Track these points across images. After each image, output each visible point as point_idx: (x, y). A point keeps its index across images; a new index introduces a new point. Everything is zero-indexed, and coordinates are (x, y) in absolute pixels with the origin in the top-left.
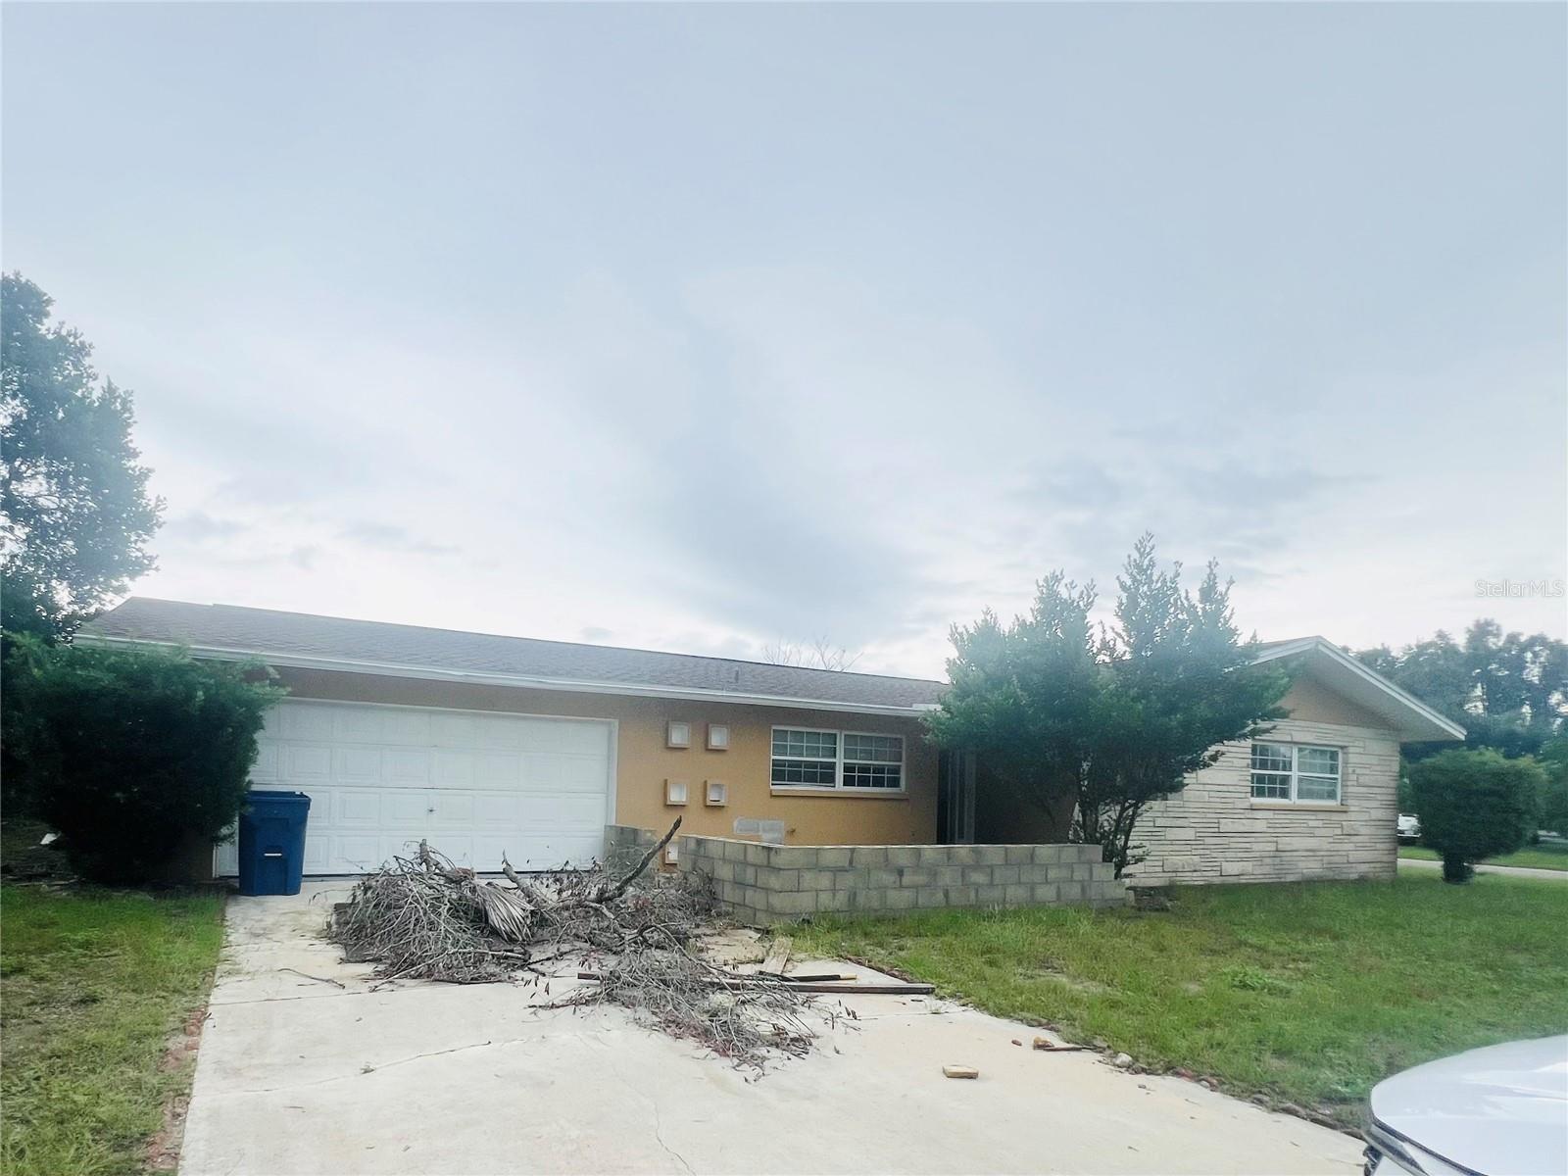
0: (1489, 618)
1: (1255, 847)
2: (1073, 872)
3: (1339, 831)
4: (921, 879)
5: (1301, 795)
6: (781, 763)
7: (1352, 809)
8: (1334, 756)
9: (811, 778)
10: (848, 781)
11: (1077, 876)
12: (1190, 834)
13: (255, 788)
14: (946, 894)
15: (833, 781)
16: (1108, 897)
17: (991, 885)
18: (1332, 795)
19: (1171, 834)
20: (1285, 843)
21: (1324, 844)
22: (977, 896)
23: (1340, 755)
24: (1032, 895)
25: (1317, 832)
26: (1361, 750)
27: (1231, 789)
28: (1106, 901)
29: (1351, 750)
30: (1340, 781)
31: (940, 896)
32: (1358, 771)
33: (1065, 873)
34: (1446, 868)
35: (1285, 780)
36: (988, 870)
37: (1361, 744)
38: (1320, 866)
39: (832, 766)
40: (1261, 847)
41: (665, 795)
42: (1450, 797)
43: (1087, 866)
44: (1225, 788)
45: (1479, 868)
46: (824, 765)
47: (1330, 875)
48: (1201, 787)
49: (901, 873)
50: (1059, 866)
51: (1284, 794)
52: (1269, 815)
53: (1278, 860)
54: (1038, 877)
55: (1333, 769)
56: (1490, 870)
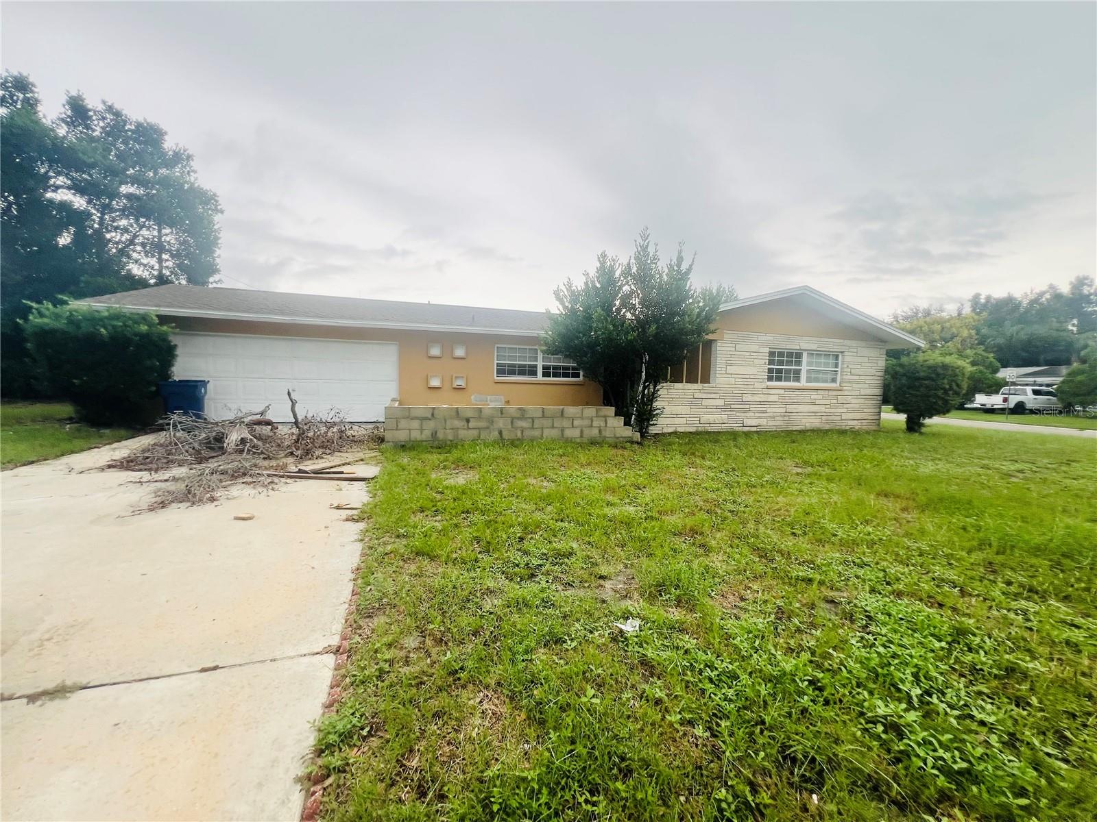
0: (1086, 274)
1: (769, 410)
2: (592, 421)
3: (835, 401)
4: (482, 424)
5: (809, 380)
6: (503, 365)
7: (845, 388)
8: (837, 357)
9: (522, 373)
10: (544, 375)
11: (595, 424)
12: (721, 402)
13: (177, 379)
14: (500, 433)
15: (536, 375)
16: (618, 435)
17: (532, 428)
18: (834, 380)
19: (705, 402)
20: (791, 408)
21: (823, 409)
22: (522, 433)
23: (840, 357)
24: (563, 434)
25: (817, 402)
26: (855, 354)
27: (752, 377)
28: (618, 438)
29: (846, 354)
30: (839, 373)
31: (496, 433)
32: (850, 366)
33: (587, 422)
34: (909, 421)
35: (798, 372)
36: (530, 420)
37: (855, 350)
38: (819, 421)
39: (536, 366)
40: (774, 410)
41: (427, 382)
42: (904, 381)
43: (604, 419)
44: (748, 376)
45: (927, 421)
46: (530, 366)
47: (827, 427)
48: (729, 376)
49: (468, 421)
50: (582, 418)
51: (798, 379)
52: (782, 392)
53: (786, 418)
54: (566, 423)
55: (836, 366)
56: (934, 422)
